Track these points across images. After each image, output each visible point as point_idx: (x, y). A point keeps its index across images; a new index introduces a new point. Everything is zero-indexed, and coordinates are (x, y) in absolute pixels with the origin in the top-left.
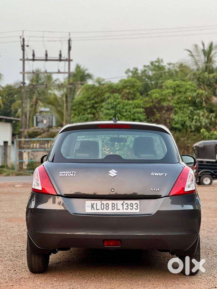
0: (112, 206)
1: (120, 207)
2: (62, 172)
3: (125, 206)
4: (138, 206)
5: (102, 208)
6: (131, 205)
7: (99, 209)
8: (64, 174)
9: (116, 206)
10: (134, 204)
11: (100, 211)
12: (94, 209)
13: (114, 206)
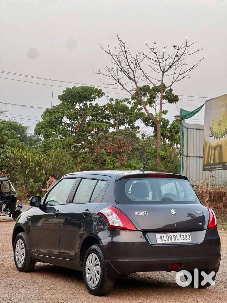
0: (174, 238)
1: (179, 238)
2: (137, 212)
3: (182, 237)
4: (190, 237)
5: (168, 239)
6: (186, 236)
7: (166, 240)
8: (138, 213)
9: (176, 238)
10: (187, 235)
11: (167, 242)
12: (163, 241)
13: (175, 238)
